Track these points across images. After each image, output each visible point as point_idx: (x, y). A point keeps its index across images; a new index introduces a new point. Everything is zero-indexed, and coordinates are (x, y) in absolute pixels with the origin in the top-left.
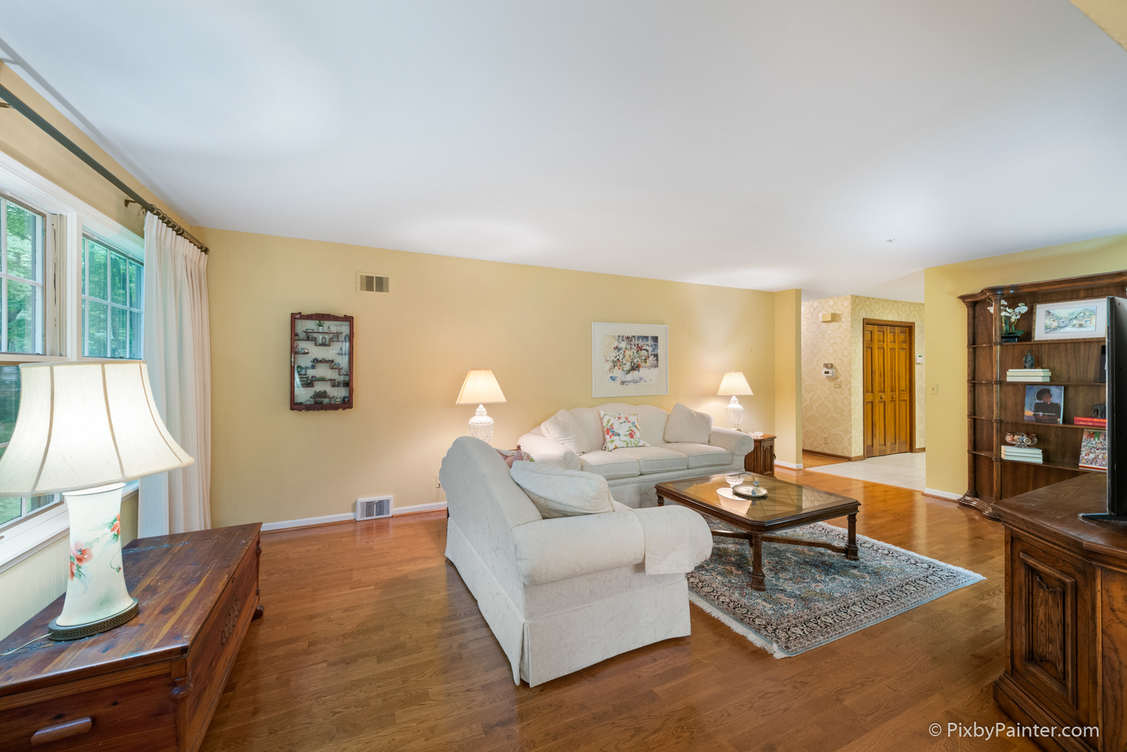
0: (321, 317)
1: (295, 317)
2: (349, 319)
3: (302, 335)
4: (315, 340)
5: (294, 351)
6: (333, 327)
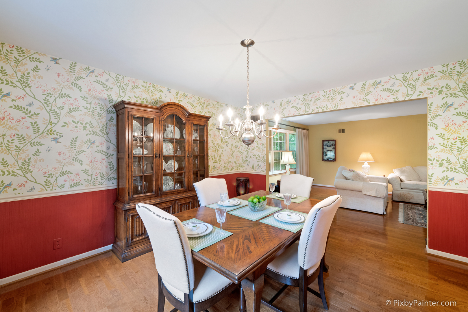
0: (329, 141)
1: (323, 141)
2: (335, 141)
3: (325, 145)
4: (327, 146)
5: (323, 148)
6: (331, 142)
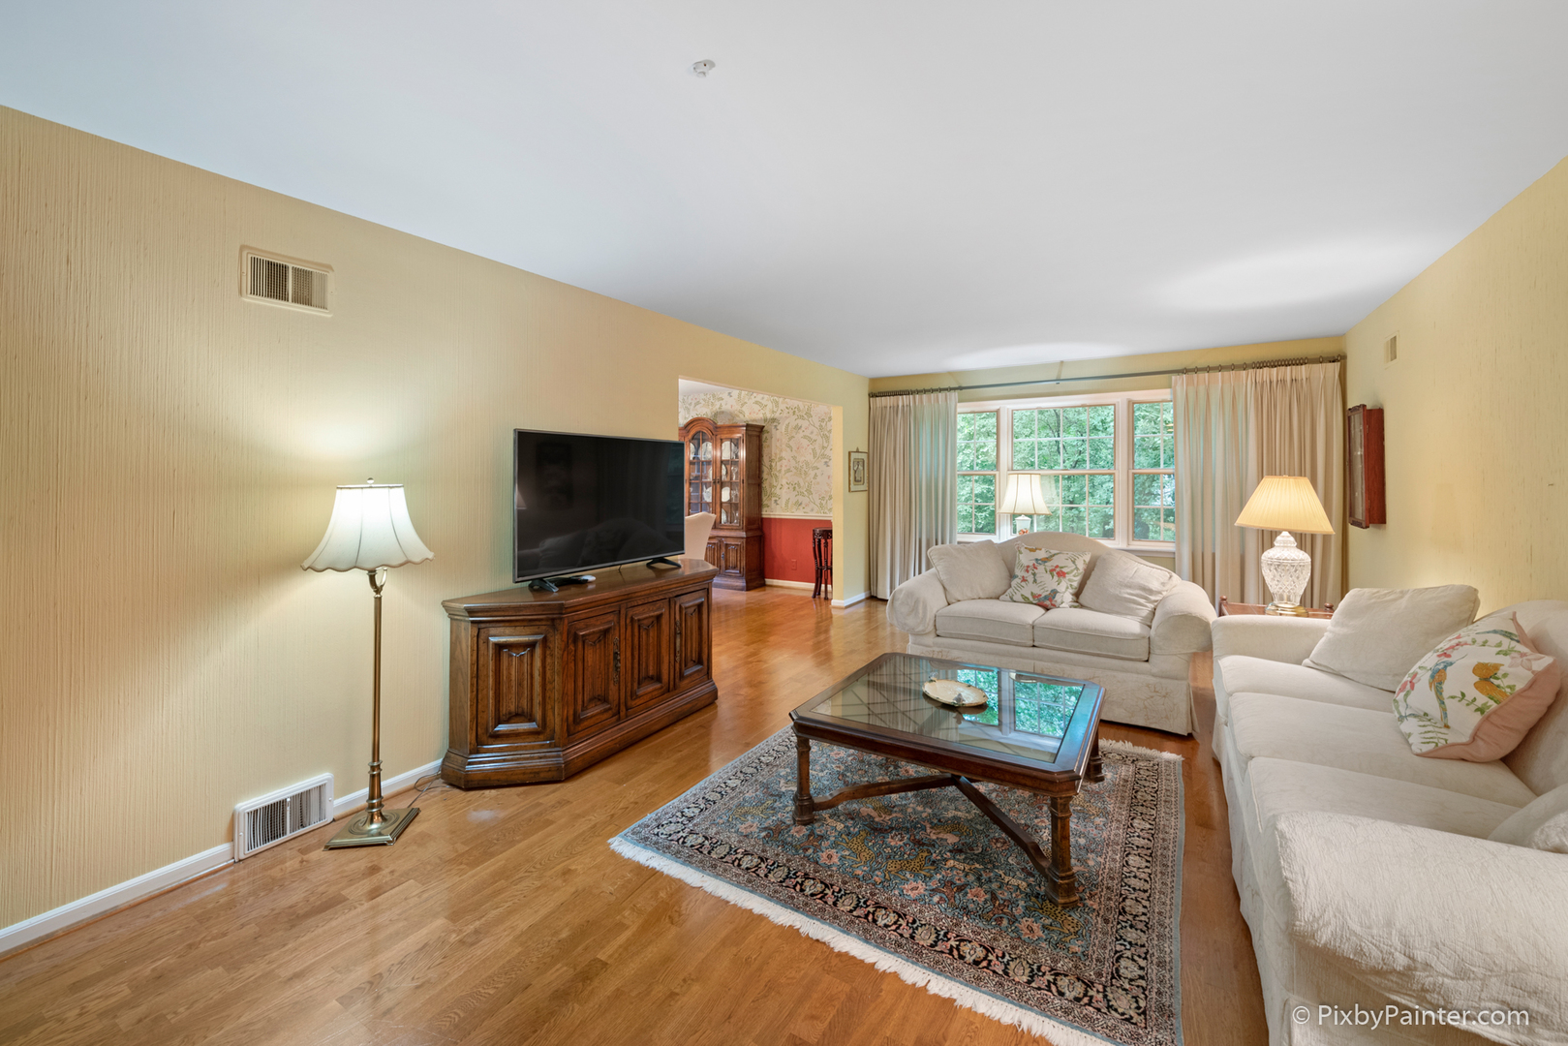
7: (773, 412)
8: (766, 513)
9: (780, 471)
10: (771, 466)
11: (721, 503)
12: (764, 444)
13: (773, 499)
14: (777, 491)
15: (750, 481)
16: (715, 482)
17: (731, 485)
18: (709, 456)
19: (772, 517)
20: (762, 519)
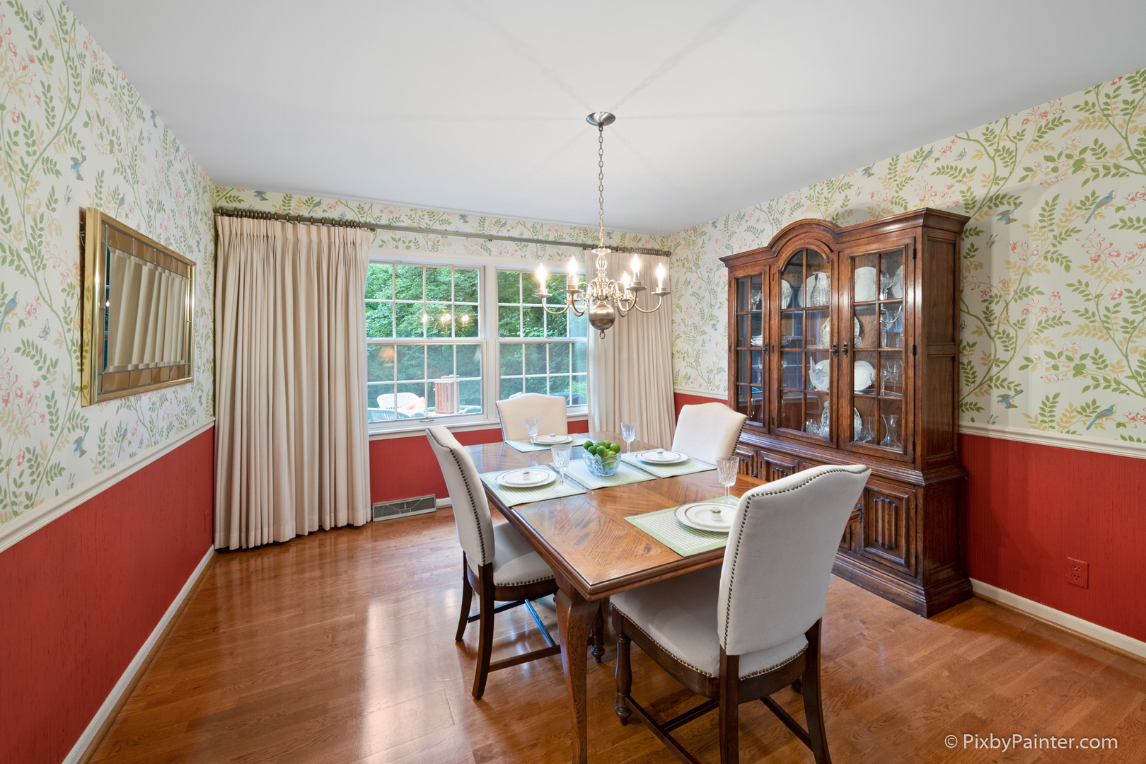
7: (996, 180)
8: (970, 424)
9: (1021, 324)
10: (988, 314)
11: (853, 397)
12: (965, 263)
13: (996, 393)
14: (1012, 373)
15: (934, 350)
16: (836, 352)
17: (879, 359)
18: (821, 300)
19: (992, 435)
20: (961, 436)
